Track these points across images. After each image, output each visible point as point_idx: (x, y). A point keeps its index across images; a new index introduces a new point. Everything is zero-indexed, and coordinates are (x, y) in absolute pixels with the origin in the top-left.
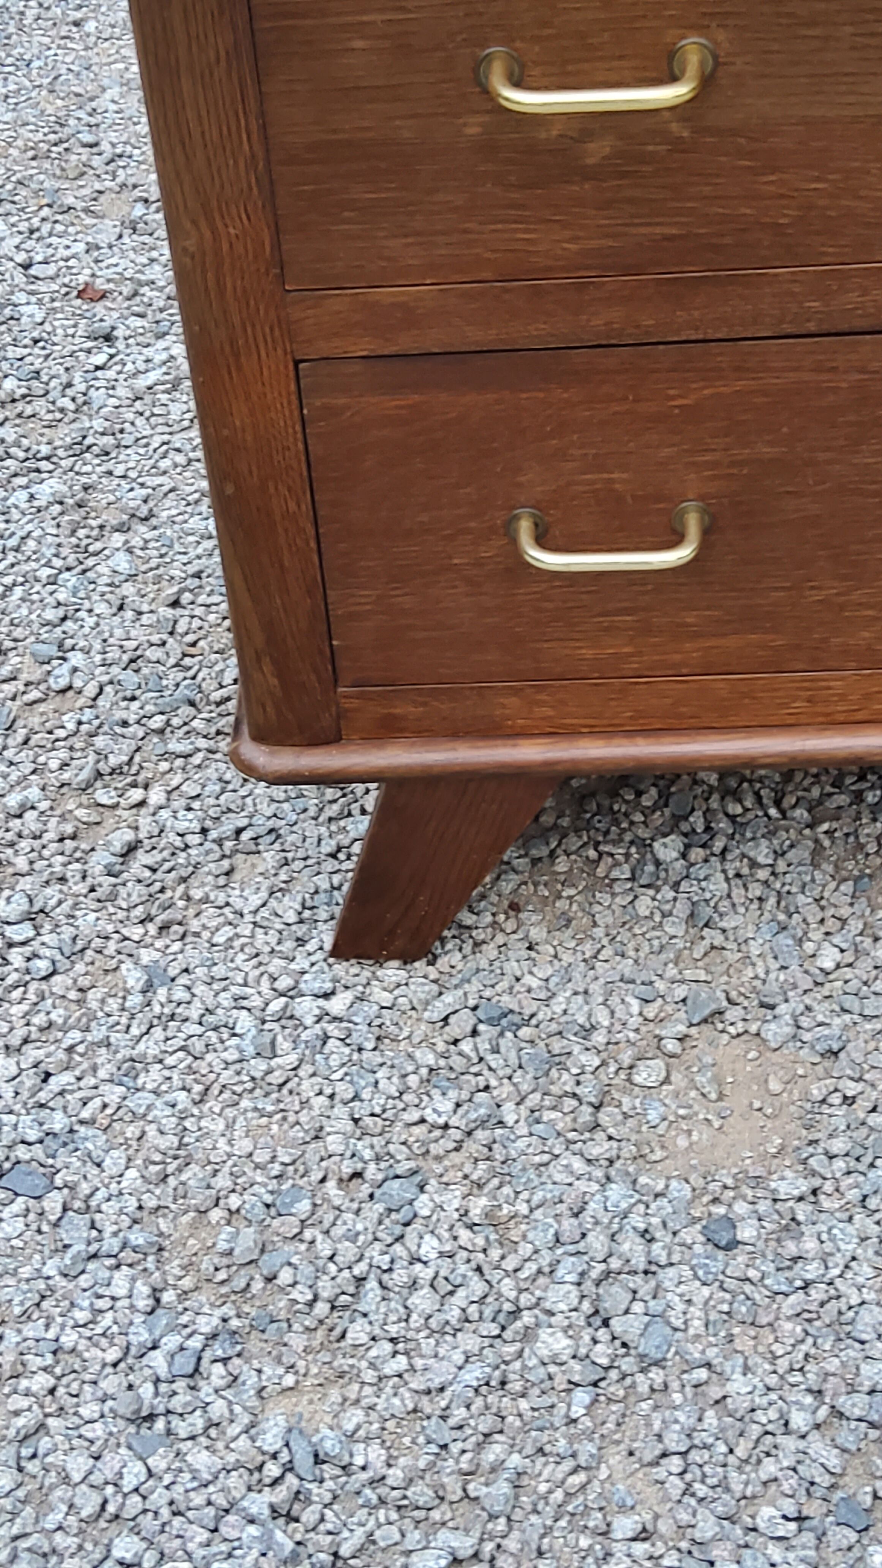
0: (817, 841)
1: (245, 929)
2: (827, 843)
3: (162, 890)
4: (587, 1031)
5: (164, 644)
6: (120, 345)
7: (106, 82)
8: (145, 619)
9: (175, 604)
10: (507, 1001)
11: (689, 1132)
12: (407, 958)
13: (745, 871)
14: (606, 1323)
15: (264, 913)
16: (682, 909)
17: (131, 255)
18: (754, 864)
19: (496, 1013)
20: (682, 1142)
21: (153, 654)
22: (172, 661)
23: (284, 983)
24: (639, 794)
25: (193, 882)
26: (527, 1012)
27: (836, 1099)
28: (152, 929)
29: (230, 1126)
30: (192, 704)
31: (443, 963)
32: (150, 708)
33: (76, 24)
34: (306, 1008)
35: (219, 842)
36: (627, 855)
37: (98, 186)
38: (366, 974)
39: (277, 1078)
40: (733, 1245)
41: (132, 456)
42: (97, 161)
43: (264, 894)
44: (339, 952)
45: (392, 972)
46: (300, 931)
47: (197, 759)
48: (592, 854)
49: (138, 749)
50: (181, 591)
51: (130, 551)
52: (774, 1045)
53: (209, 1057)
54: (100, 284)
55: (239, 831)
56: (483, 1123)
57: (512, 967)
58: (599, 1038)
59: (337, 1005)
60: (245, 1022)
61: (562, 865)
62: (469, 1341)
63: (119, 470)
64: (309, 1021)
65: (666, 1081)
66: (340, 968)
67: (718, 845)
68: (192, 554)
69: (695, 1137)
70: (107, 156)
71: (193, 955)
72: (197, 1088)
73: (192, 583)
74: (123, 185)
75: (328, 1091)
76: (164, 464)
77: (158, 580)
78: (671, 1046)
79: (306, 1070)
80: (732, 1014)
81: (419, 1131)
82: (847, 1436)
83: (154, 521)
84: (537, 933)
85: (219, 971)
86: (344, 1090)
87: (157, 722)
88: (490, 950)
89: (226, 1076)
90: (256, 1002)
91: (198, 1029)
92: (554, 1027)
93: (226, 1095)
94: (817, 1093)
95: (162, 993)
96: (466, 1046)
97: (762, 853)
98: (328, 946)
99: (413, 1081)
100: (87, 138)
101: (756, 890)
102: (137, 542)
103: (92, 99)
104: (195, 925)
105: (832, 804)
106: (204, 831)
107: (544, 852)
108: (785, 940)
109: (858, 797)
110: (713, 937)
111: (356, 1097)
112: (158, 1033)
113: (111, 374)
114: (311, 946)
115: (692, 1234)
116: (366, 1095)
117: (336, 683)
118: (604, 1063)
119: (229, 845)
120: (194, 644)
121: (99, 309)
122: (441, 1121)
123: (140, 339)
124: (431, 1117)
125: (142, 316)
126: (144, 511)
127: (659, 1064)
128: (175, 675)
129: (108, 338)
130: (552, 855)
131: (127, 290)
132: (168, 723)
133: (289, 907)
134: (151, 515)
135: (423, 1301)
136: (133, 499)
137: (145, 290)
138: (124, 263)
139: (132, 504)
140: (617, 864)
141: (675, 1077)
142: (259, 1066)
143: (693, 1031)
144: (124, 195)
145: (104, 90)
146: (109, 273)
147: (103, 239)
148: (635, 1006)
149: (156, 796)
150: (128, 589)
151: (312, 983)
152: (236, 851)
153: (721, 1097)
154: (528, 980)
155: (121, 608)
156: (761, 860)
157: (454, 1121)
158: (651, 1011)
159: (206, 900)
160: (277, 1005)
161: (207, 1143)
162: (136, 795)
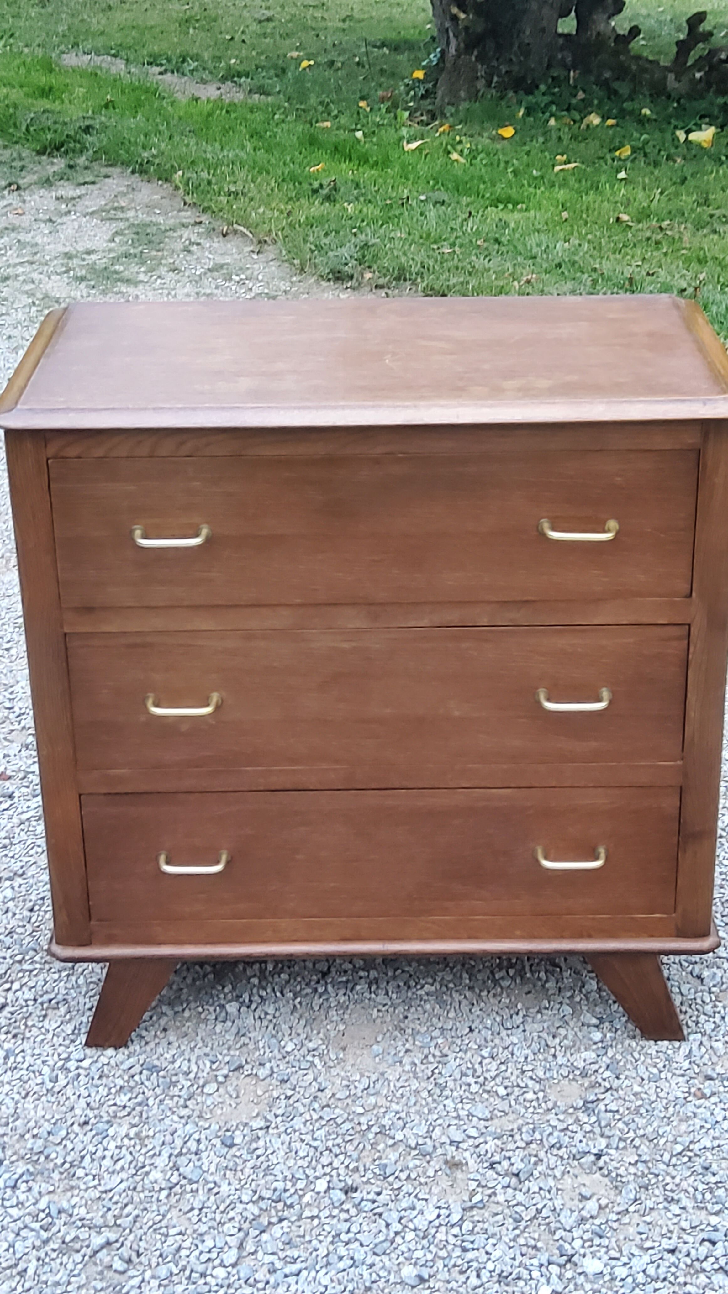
0: (295, 1006)
1: (50, 1036)
2: (298, 1006)
3: (15, 1022)
4: (187, 1074)
5: (24, 926)
6: (16, 800)
7: (19, 679)
8: (17, 916)
9: (31, 910)
10: (156, 1063)
11: (222, 1108)
12: (116, 1048)
13: (263, 1016)
14: (178, 1170)
15: (58, 1030)
16: (234, 1030)
17: (25, 759)
18: (266, 1014)
19: (150, 1066)
20: (219, 1112)
21: (19, 930)
22: (28, 933)
23: (64, 1056)
24: (223, 987)
25: (29, 1019)
26: (163, 1067)
27: (283, 1097)
28: (10, 1036)
29: (36, 1107)
30: (35, 950)
31: (131, 1049)
32: (16, 952)
33: (7, 650)
34: (72, 1065)
35: (42, 1004)
36: (215, 1010)
37: (12, 728)
38: (99, 1053)
39: (56, 1089)
40: (232, 1145)
41: (18, 848)
42: (12, 716)
43: (59, 1023)
44: (88, 1044)
45: (110, 1052)
46: (72, 1037)
47: (35, 973)
48: (200, 1009)
49: (9, 969)
50: (34, 906)
51: (13, 888)
52: (261, 1078)
53: (30, 1082)
54: (9, 773)
55: (50, 1001)
56: (140, 1104)
57: (160, 1050)
58: (192, 1076)
59: (85, 1064)
60: (46, 1070)
61: (187, 1014)
62: (124, 1175)
63: (11, 854)
64: (72, 1069)
65: (217, 1090)
66: (88, 1051)
67: (253, 1006)
68: (41, 890)
69: (224, 1109)
70: (16, 714)
71: (26, 1045)
72: (23, 1093)
73: (40, 902)
74: (24, 728)
75: (78, 1094)
76: (31, 852)
77: (24, 901)
78: (221, 1079)
79: (70, 1086)
80: (246, 1067)
81: (114, 1108)
82: (263, 1204)
83: (24, 876)
84: (172, 1038)
85: (37, 1051)
86: (85, 1093)
87: (19, 958)
88: (152, 1045)
89: (36, 1089)
90: (51, 1063)
91: (26, 1073)
92: (174, 1072)
93: (36, 1096)
94: (275, 1094)
95: (12, 1059)
96: (137, 1078)
97: (271, 1010)
98: (84, 1042)
99: (113, 1091)
100: (8, 705)
101: (265, 1023)
102: (16, 884)
103: (12, 687)
104: (28, 1035)
105: (304, 992)
106: (35, 1000)
107: (180, 1009)
108: (274, 1041)
109: (316, 990)
110: (245, 1040)
111: (89, 1096)
112: (9, 1073)
113: (10, 812)
114: (77, 1043)
115: (217, 1142)
116: (93, 1095)
117: (90, 920)
118: (192, 1085)
119: (45, 1006)
120: (38, 926)
121: (7, 784)
122: (123, 1104)
123: (26, 798)
124: (118, 1103)
125: (28, 787)
126: (21, 872)
127: (215, 1086)
128: (29, 939)
129: (11, 797)
130: (183, 1010)
131: (21, 775)
132: (23, 958)
133: (69, 1028)
134: (24, 873)
135: (107, 1163)
136: (16, 866)
137: (30, 776)
138: (21, 763)
139: (15, 869)
140: (210, 1013)
141: (220, 1090)
142: (50, 1085)
143: (231, 1074)
144: (24, 731)
145: (18, 682)
146: (14, 768)
147: (12, 753)
148: (208, 1064)
149: (16, 986)
150: (11, 904)
151: (75, 1056)
152: (47, 1008)
153: (237, 1097)
154: (166, 1055)
155: (7, 912)
156: (269, 1012)
157: (128, 1104)
158: (214, 1067)
159: (34, 1026)
160: (60, 1063)
161: (26, 1112)
162: (7, 986)
